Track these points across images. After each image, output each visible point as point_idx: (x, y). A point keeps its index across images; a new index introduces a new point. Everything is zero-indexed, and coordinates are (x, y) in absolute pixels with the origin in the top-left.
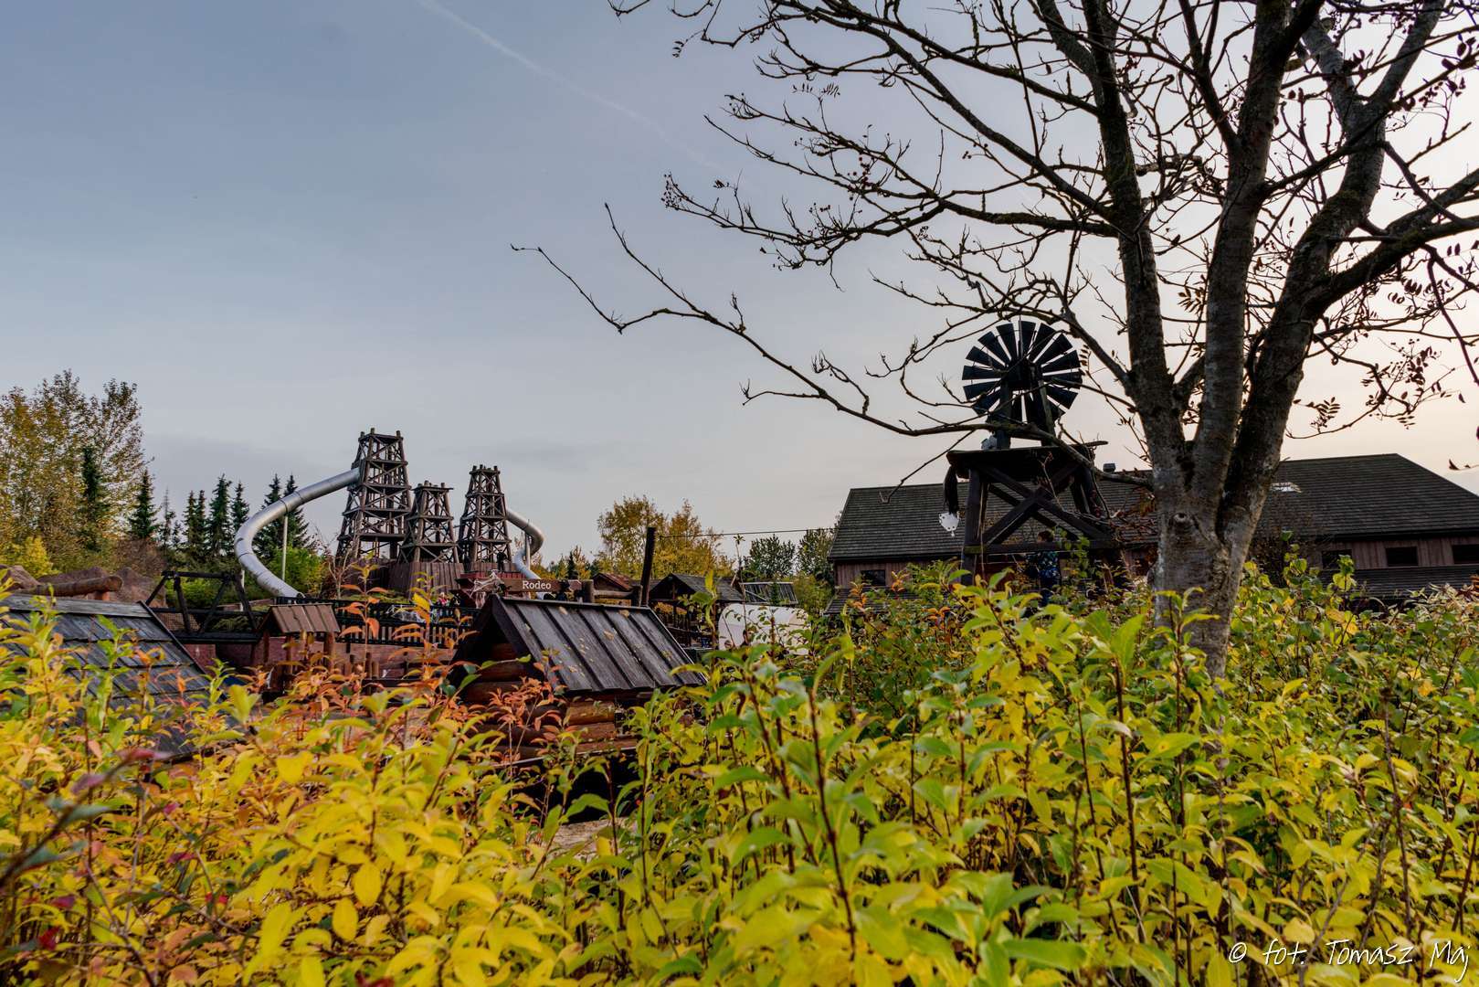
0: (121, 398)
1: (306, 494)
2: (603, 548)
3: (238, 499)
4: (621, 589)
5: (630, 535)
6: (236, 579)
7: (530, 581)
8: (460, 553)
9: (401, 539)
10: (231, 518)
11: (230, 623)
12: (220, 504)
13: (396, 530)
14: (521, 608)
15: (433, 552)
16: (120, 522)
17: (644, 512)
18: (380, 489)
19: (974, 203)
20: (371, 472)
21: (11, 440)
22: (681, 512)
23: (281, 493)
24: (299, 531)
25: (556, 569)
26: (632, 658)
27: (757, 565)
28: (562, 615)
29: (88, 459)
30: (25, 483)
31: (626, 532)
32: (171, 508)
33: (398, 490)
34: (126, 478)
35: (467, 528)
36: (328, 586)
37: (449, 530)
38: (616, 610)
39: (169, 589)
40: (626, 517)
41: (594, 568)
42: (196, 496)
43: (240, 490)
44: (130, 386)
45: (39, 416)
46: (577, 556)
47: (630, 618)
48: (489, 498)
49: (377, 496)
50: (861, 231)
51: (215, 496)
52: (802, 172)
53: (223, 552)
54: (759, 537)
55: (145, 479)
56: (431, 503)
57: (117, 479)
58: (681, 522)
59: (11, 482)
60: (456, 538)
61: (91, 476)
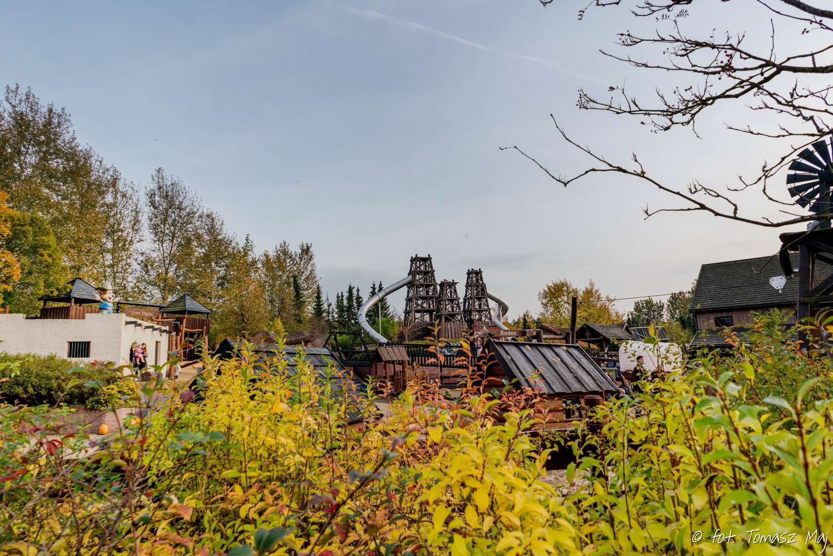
0: (306, 251)
1: (388, 291)
2: (542, 311)
3: (358, 295)
4: (556, 334)
5: (558, 302)
6: (360, 334)
7: (505, 331)
8: (465, 317)
9: (434, 311)
10: (355, 305)
11: (358, 356)
12: (350, 298)
13: (432, 307)
14: (505, 346)
15: (450, 317)
16: (310, 309)
17: (565, 288)
18: (422, 285)
19: (807, 63)
20: (417, 277)
21: (265, 275)
22: (589, 287)
23: (376, 290)
24: (386, 309)
25: (516, 323)
26: (571, 374)
27: (639, 316)
28: (528, 350)
29: (295, 281)
30: (272, 294)
31: (555, 301)
32: (330, 301)
33: (431, 285)
34: (311, 288)
35: (467, 303)
36: (401, 337)
37: (458, 305)
38: (559, 346)
39: (332, 341)
40: (554, 293)
41: (538, 323)
42: (340, 295)
43: (358, 290)
44: (309, 245)
45: (275, 263)
46: (528, 316)
47: (567, 351)
48: (477, 286)
49: (421, 289)
50: (714, 99)
51: (348, 294)
52: (668, 69)
53: (353, 321)
54: (639, 300)
55: (318, 288)
56: (448, 291)
57: (307, 289)
58: (589, 293)
59: (267, 294)
60: (462, 309)
61: (297, 288)
